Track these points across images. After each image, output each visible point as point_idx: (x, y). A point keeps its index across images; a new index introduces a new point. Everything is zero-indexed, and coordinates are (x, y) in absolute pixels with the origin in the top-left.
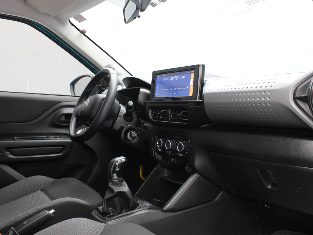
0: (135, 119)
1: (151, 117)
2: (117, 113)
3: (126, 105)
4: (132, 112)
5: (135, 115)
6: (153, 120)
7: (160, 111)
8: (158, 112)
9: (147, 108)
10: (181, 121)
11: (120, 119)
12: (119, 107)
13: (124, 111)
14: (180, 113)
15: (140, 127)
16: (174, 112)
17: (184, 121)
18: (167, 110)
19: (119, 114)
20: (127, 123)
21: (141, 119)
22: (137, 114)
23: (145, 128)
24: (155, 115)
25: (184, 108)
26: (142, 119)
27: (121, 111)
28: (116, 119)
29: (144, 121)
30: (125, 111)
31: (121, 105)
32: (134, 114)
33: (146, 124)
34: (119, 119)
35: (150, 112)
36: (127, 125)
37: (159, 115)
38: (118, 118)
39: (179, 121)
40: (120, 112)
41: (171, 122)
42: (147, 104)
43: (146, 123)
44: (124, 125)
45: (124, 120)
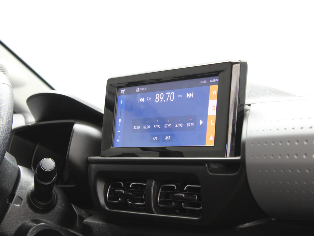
0: (59, 206)
1: (102, 201)
2: (10, 189)
3: (35, 169)
4: (51, 187)
5: (59, 196)
6: (107, 208)
7: (126, 185)
8: (121, 188)
9: (92, 175)
10: (184, 212)
11: (18, 205)
12: (16, 174)
13: (29, 184)
14: (182, 191)
15: (72, 229)
16: (164, 189)
17: (193, 213)
18: (145, 182)
19: (17, 193)
20: (38, 216)
21: (75, 204)
22: (65, 191)
23: (86, 229)
24: (114, 195)
25: (193, 179)
26: (80, 206)
27: (21, 184)
28: (8, 206)
29: (83, 212)
30: (32, 185)
31: (21, 168)
32: (56, 191)
33: (88, 220)
34: (15, 206)
35: (100, 187)
36: (37, 221)
37: (124, 196)
38: (11, 205)
39: (178, 211)
40: (18, 188)
41: (156, 215)
42: (93, 166)
43: (90, 215)
44: (28, 222)
45: (28, 208)
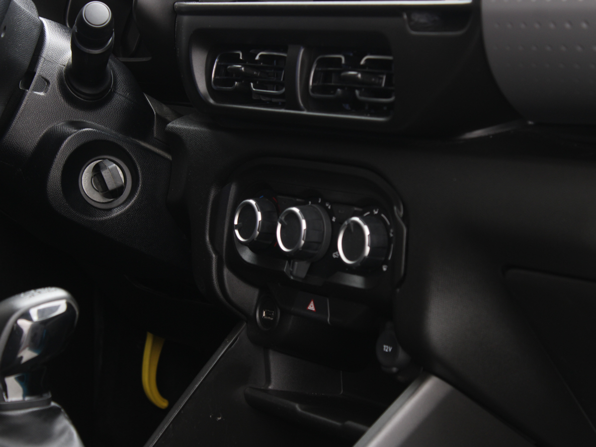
0: (121, 97)
1: (202, 86)
2: (26, 62)
3: (71, 26)
4: (103, 58)
5: (120, 78)
6: (211, 101)
7: (249, 57)
8: (238, 62)
9: (184, 38)
10: (358, 107)
11: (42, 94)
12: (36, 32)
13: (62, 52)
14: (356, 67)
15: (145, 141)
16: (321, 63)
17: (376, 109)
18: (285, 51)
19: (39, 71)
20: (79, 115)
21: (151, 95)
22: (131, 68)
23: (173, 141)
24: (225, 76)
25: (377, 43)
26: (160, 97)
27: (46, 52)
28: (22, 95)
29: (166, 109)
30: (69, 55)
31: (45, 21)
32: (114, 67)
33: (176, 125)
34: (35, 94)
35: (198, 62)
36: (78, 125)
37: (245, 78)
38: (29, 92)
39: (347, 107)
40: (42, 61)
41: (305, 113)
42: (186, 19)
43: (178, 115)
44: (60, 126)
45: (62, 100)
